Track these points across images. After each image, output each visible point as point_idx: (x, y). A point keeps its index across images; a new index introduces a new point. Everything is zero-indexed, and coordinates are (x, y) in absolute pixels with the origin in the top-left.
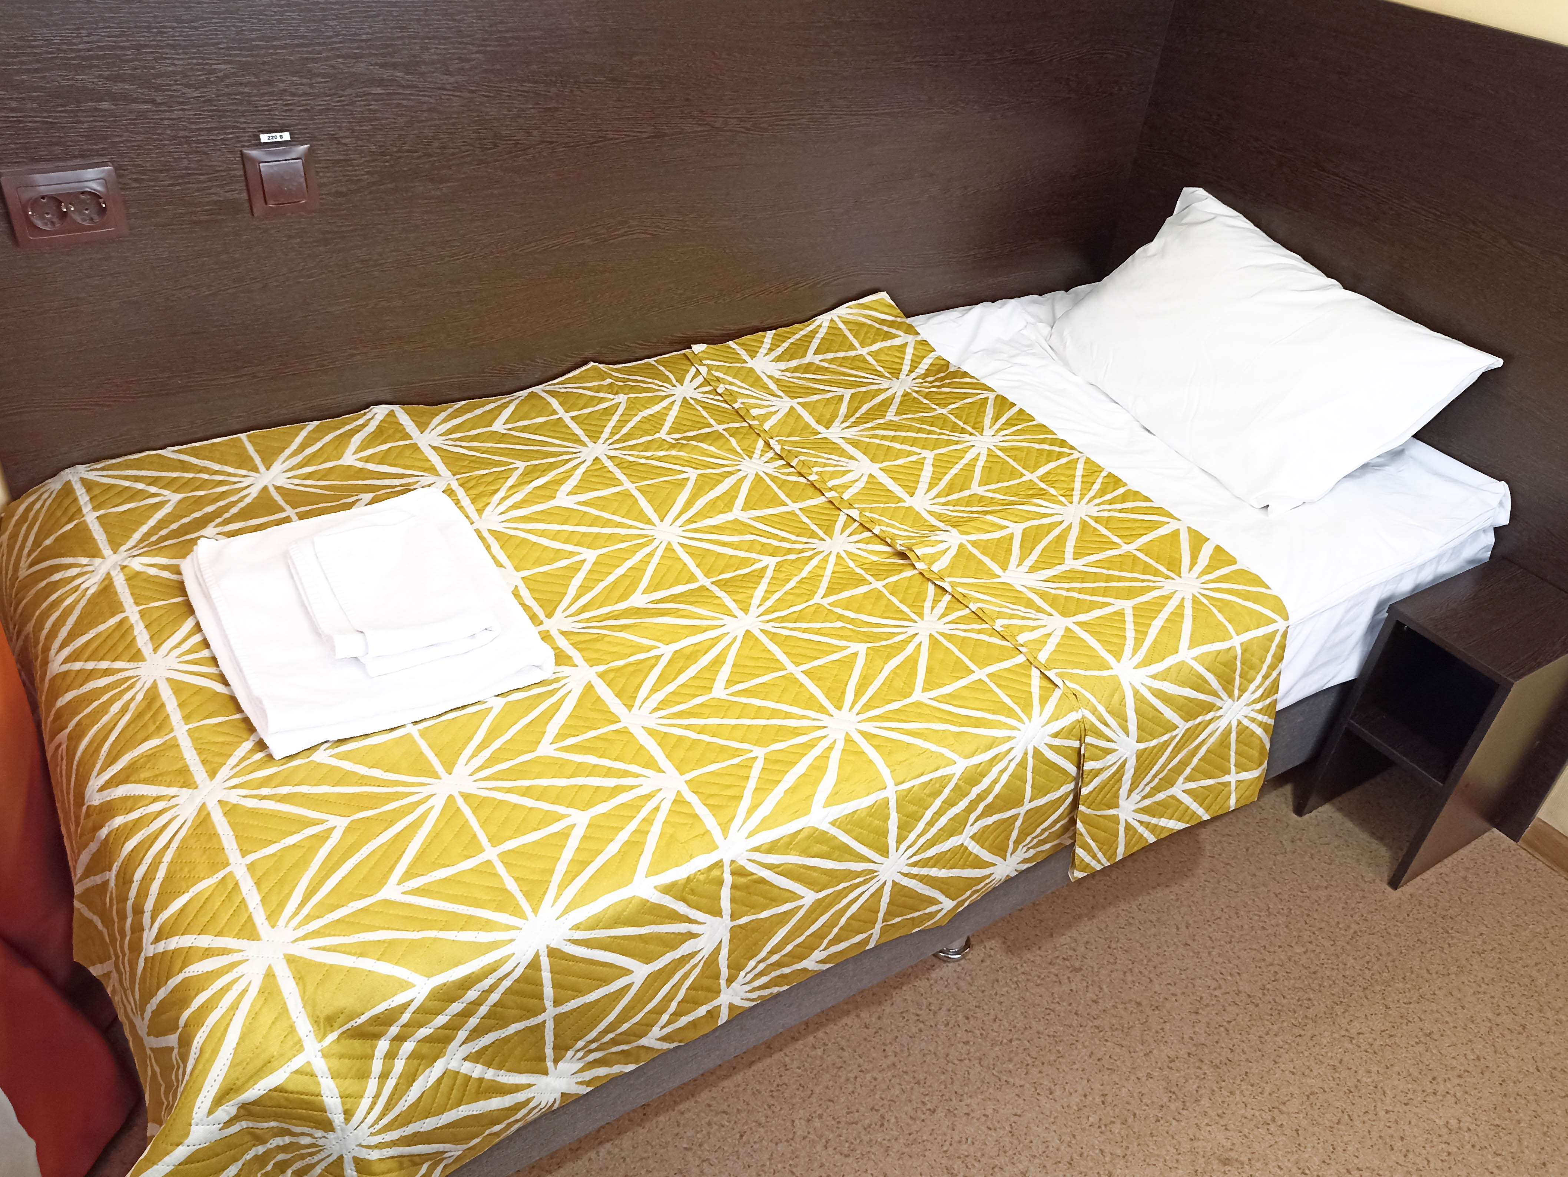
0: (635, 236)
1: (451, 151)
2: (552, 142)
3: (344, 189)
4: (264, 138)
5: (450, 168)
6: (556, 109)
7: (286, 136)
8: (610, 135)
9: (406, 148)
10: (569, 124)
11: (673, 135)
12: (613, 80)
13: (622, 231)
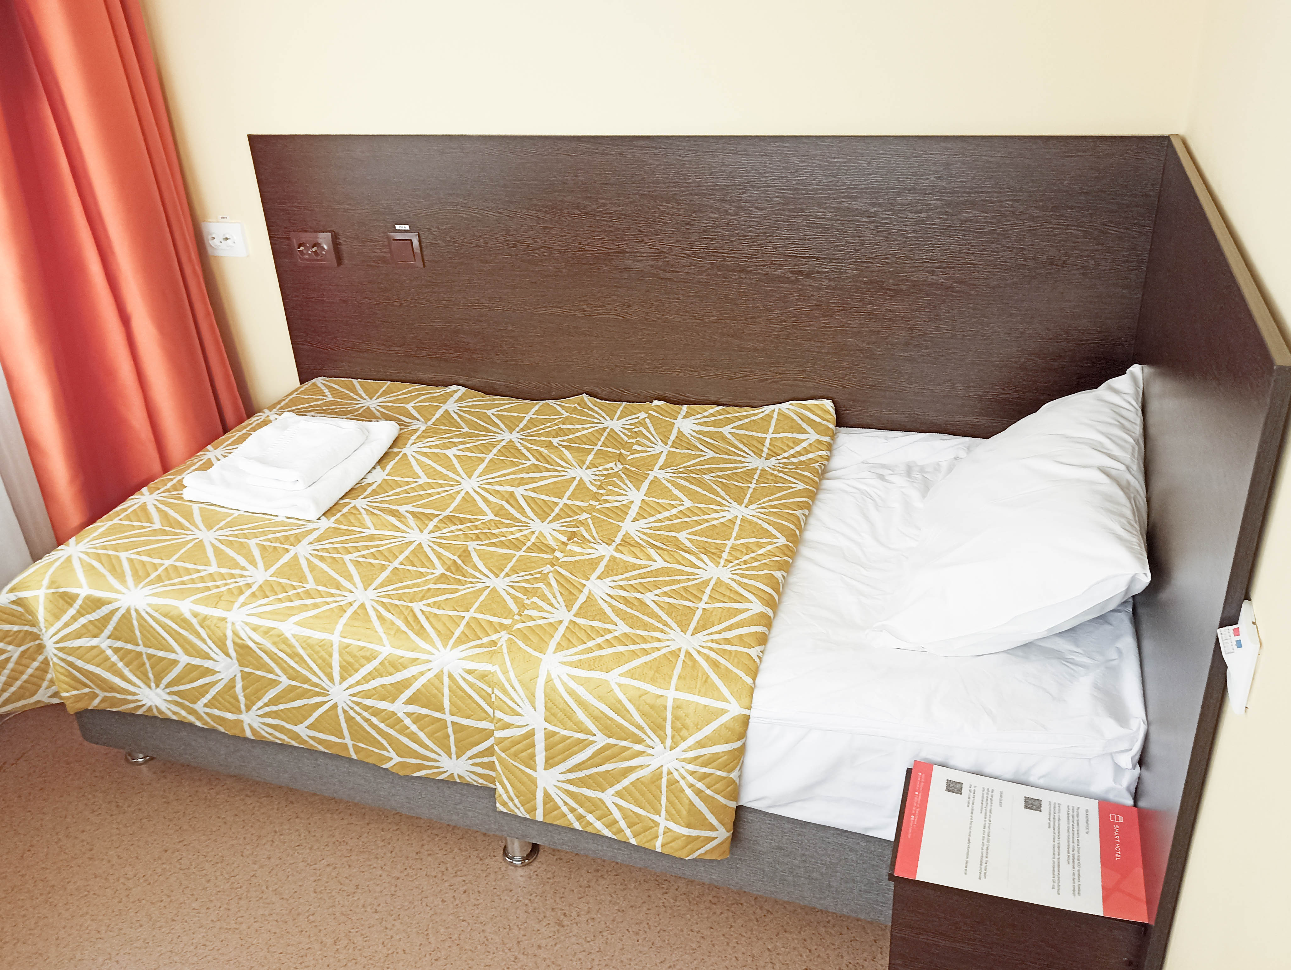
0: (611, 316)
1: (490, 246)
2: (549, 248)
3: (436, 259)
4: (398, 227)
5: (490, 255)
6: (551, 228)
7: (407, 227)
8: (587, 248)
9: (466, 241)
10: (560, 238)
11: (631, 252)
12: (586, 213)
13: (601, 311)
